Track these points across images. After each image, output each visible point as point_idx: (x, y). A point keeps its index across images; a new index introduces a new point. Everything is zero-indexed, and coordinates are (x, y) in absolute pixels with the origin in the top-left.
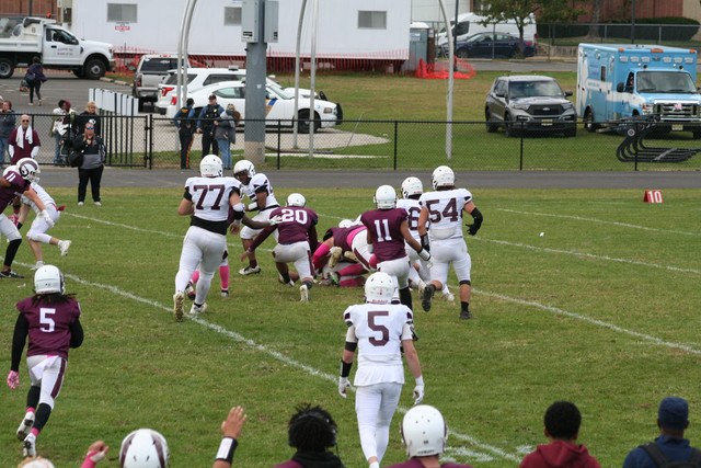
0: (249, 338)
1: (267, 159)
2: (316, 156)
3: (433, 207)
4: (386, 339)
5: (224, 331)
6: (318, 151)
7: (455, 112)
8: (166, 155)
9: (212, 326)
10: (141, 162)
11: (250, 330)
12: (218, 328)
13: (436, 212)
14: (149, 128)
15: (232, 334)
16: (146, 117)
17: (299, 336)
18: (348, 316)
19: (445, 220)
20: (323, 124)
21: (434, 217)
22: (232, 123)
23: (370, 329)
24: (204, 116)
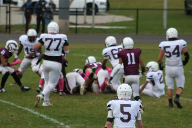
0: (61, 122)
1: (71, 29)
2: (96, 27)
3: (167, 50)
4: (129, 119)
5: (48, 118)
6: (97, 25)
7: (169, 4)
8: (18, 27)
9: (42, 115)
10: (5, 30)
11: (62, 117)
12: (45, 117)
13: (168, 52)
14: (8, 12)
15: (52, 119)
16: (7, 7)
17: (87, 120)
18: (109, 106)
19: (174, 57)
20: (100, 11)
21: (168, 55)
22: (52, 10)
23: (121, 114)
24: (37, 6)
